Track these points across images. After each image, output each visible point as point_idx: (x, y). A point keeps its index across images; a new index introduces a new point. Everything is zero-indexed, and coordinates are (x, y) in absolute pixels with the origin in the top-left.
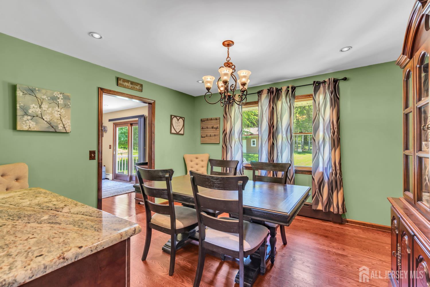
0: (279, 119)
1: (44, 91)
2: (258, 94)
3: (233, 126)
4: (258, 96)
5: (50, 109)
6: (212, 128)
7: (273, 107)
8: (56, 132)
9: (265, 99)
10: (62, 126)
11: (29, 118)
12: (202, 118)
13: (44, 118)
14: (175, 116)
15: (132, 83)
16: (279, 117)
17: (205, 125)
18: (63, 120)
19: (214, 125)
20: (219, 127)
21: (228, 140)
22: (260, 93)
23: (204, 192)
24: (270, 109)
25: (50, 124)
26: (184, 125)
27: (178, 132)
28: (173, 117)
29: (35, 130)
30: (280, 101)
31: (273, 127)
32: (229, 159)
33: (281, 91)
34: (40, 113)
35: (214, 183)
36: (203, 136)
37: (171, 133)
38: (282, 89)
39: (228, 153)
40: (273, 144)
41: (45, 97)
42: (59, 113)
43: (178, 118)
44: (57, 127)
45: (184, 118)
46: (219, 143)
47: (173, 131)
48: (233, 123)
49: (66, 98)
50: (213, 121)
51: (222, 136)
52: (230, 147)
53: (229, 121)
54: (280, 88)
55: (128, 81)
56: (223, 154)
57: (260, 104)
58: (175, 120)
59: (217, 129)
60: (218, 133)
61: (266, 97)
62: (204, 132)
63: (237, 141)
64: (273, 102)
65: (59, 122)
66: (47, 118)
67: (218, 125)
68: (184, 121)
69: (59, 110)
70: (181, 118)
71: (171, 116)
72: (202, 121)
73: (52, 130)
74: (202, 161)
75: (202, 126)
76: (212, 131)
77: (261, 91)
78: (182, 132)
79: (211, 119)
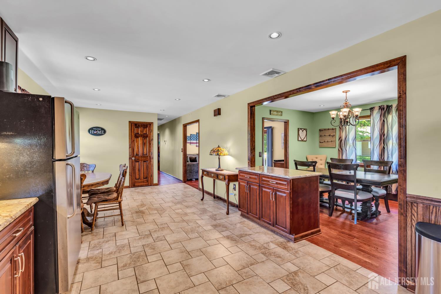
0: (390, 129)
2: (370, 110)
3: (348, 134)
4: (371, 111)
6: (329, 136)
7: (383, 120)
9: (376, 115)
12: (320, 128)
14: (301, 129)
15: (277, 112)
16: (390, 127)
17: (323, 133)
19: (331, 134)
20: (335, 135)
21: (343, 145)
22: (372, 109)
23: (335, 171)
24: (381, 122)
26: (306, 135)
27: (302, 139)
28: (299, 129)
30: (391, 115)
31: (384, 135)
32: (344, 158)
33: (392, 108)
35: (341, 167)
36: (321, 142)
37: (298, 140)
38: (392, 106)
39: (344, 154)
40: (384, 148)
43: (303, 130)
45: (307, 129)
46: (336, 147)
47: (300, 139)
48: (348, 132)
50: (330, 131)
51: (338, 142)
52: (345, 150)
53: (344, 131)
54: (391, 105)
55: (275, 111)
56: (339, 156)
57: (372, 117)
58: (301, 131)
59: (334, 137)
60: (335, 140)
61: (377, 113)
62: (322, 139)
63: (351, 145)
64: (384, 116)
67: (335, 134)
68: (306, 131)
70: (304, 129)
71: (298, 129)
72: (320, 130)
74: (321, 160)
75: (321, 134)
76: (330, 138)
77: (373, 107)
78: (305, 140)
79: (328, 129)
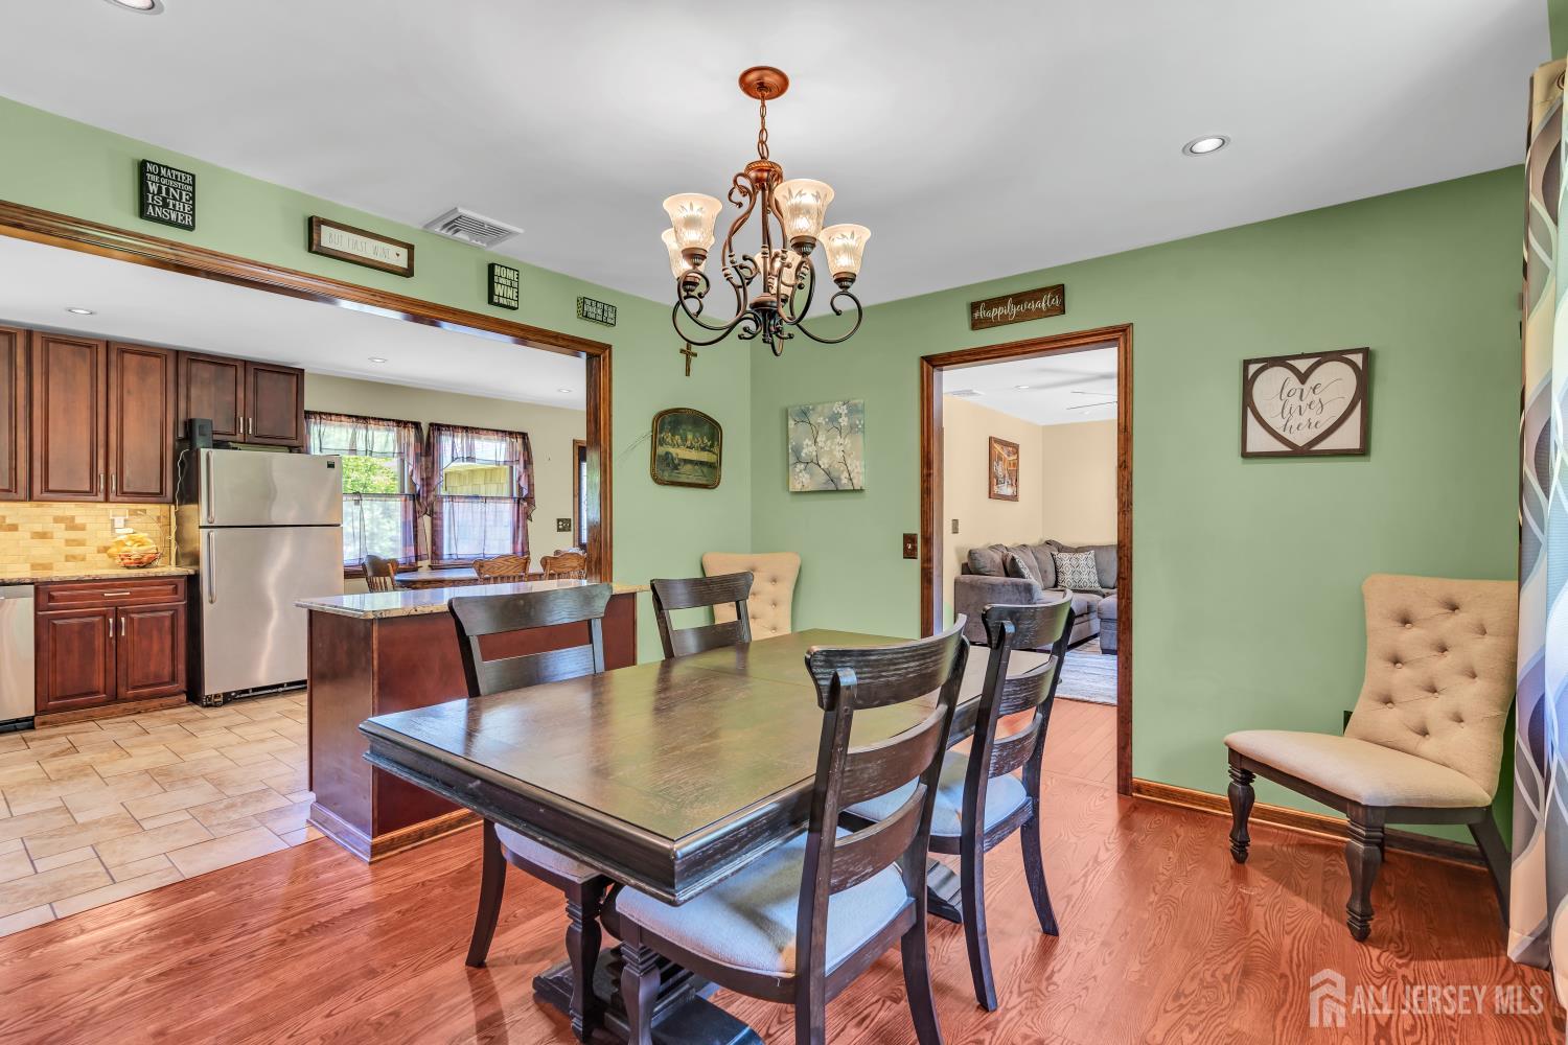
1: (819, 408)
5: (829, 443)
8: (837, 491)
10: (847, 476)
11: (803, 466)
13: (820, 463)
15: (1019, 298)
18: (849, 462)
25: (828, 474)
29: (810, 489)
34: (814, 453)
41: (820, 420)
42: (842, 448)
44: (840, 479)
49: (853, 410)
55: (1000, 301)
65: (843, 467)
66: (824, 462)
69: (841, 441)
73: (832, 487)
